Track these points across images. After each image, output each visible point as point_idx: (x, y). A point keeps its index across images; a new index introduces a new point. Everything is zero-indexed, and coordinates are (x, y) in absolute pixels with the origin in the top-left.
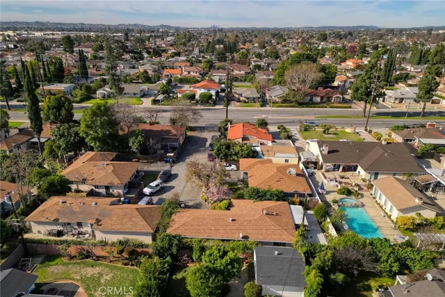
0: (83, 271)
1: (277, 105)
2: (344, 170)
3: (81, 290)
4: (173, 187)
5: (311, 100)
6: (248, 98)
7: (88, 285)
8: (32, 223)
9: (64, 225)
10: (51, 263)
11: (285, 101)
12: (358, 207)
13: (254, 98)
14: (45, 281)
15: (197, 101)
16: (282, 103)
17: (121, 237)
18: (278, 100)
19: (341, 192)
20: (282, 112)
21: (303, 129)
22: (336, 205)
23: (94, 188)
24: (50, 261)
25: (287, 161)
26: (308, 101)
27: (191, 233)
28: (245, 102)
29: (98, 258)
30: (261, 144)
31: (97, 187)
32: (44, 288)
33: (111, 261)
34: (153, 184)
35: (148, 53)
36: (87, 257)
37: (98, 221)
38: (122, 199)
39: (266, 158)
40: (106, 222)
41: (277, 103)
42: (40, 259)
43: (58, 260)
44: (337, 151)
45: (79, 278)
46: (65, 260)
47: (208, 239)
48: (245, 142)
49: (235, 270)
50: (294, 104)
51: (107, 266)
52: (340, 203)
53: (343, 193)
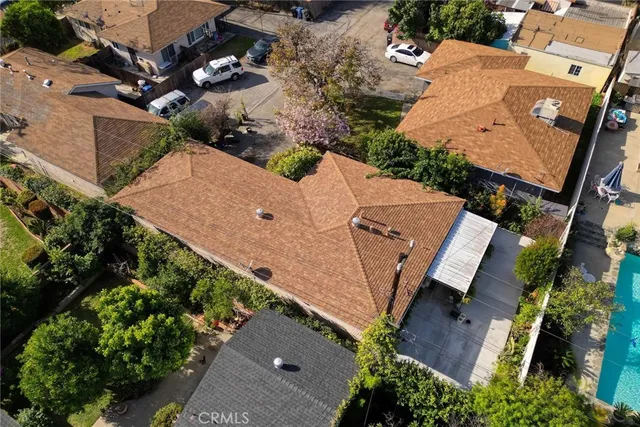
23: (112, 46)
25: (575, 70)
30: (536, 7)
31: (116, 45)
34: (215, 64)
39: (518, 49)
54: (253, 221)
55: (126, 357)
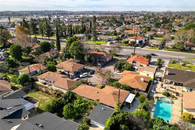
0: (43, 97)
1: (168, 50)
2: (176, 84)
3: (38, 102)
4: (92, 77)
5: (190, 49)
6: (154, 45)
7: (41, 102)
8: (39, 78)
9: (46, 81)
10: (37, 92)
11: (174, 48)
12: (169, 103)
13: (158, 45)
14: (31, 97)
15: (129, 44)
16: (172, 49)
17: (57, 89)
18: (170, 47)
19: (164, 94)
20: (168, 53)
21: (172, 62)
22: (157, 99)
24: (37, 91)
25: (148, 75)
26: (188, 49)
27: (80, 93)
28: (152, 47)
29: (50, 94)
30: (140, 66)
31: (65, 71)
32: (29, 99)
33: (52, 96)
34: (84, 74)
35: (125, 23)
36: (47, 93)
37: (54, 82)
38: (71, 77)
39: (138, 72)
40: (56, 83)
41: (169, 48)
42: (35, 90)
43: (39, 92)
44: (175, 74)
45: (40, 98)
46: (41, 92)
47: (84, 97)
48: (133, 64)
49: (82, 110)
50: (178, 50)
51: (50, 97)
52: (159, 99)
53: (165, 95)
54: (95, 93)
55: (80, 108)
